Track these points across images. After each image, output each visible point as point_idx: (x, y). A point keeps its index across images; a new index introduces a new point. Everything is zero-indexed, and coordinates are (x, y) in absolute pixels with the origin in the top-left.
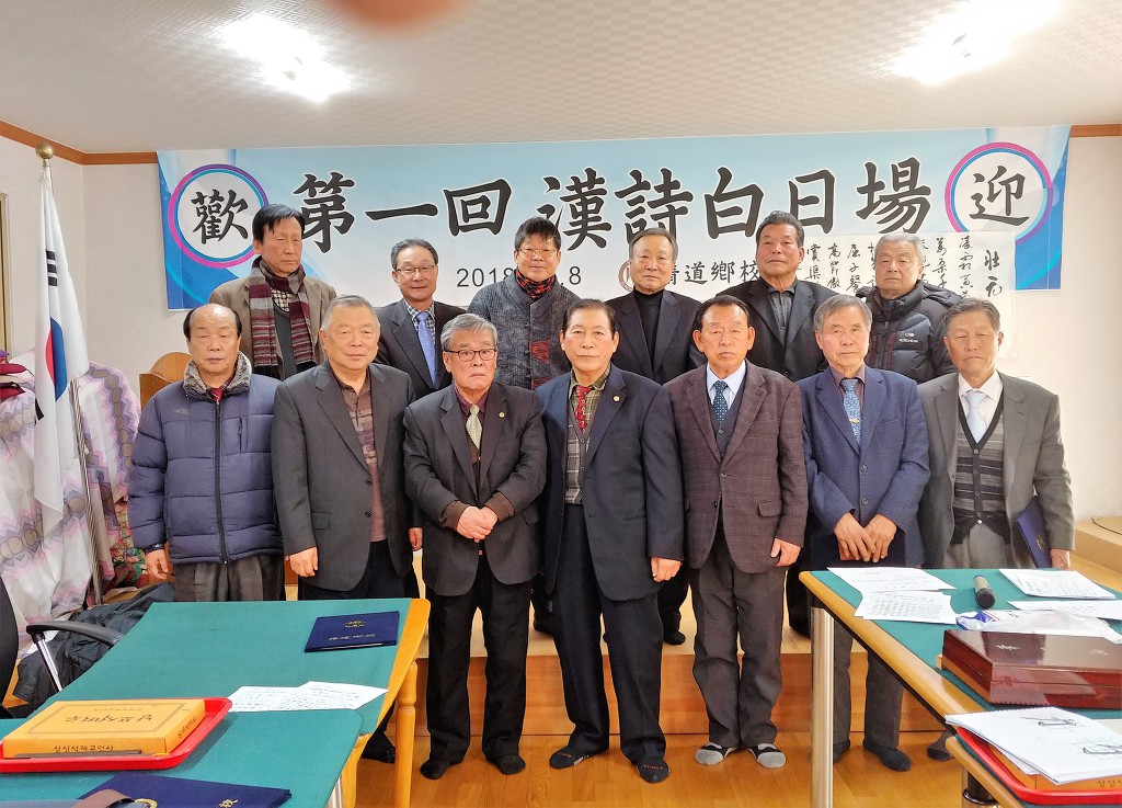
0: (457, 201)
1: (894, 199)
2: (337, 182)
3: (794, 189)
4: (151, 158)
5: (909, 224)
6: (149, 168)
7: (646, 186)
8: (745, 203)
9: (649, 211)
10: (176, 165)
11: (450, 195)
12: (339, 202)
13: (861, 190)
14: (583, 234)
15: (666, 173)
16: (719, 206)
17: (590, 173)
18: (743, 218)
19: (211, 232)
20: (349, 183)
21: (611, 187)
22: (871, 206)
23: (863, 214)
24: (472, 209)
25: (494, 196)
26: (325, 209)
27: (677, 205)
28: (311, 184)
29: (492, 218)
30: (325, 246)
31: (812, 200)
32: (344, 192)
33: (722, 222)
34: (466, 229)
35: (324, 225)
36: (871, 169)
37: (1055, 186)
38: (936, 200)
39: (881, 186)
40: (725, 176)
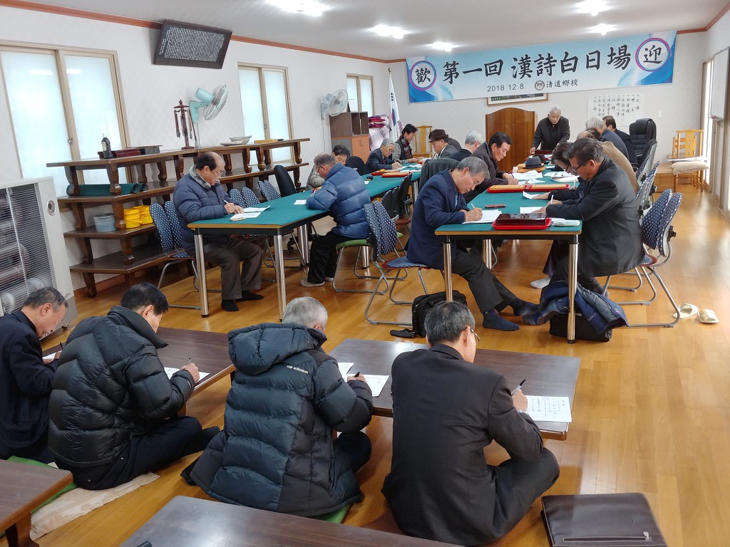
0: (488, 66)
1: (619, 58)
2: (454, 64)
3: (588, 57)
4: (405, 60)
5: (623, 66)
6: (403, 63)
7: (543, 59)
8: (573, 62)
9: (544, 66)
10: (411, 63)
11: (486, 65)
12: (455, 69)
13: (609, 56)
14: (524, 74)
15: (549, 54)
16: (565, 63)
17: (527, 56)
18: (572, 67)
19: (421, 80)
20: (458, 64)
21: (532, 59)
22: (612, 60)
23: (609, 63)
24: (492, 69)
25: (498, 64)
26: (451, 72)
27: (552, 64)
28: (447, 65)
29: (498, 71)
30: (451, 82)
31: (594, 60)
32: (456, 66)
33: (566, 68)
34: (490, 74)
35: (451, 76)
36: (612, 49)
37: (672, 51)
38: (632, 58)
39: (615, 54)
40: (567, 54)
